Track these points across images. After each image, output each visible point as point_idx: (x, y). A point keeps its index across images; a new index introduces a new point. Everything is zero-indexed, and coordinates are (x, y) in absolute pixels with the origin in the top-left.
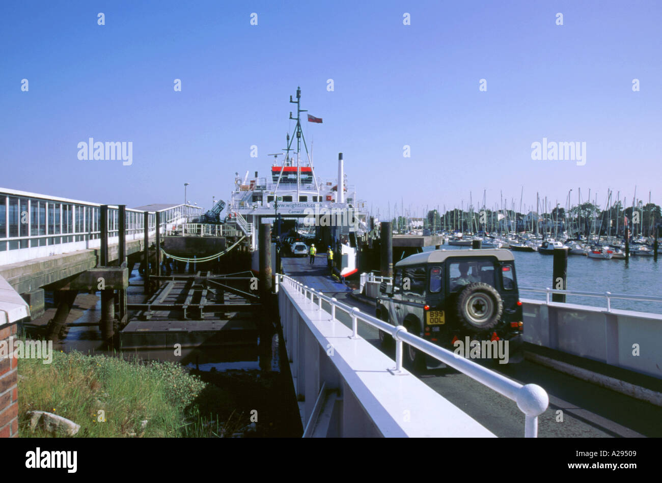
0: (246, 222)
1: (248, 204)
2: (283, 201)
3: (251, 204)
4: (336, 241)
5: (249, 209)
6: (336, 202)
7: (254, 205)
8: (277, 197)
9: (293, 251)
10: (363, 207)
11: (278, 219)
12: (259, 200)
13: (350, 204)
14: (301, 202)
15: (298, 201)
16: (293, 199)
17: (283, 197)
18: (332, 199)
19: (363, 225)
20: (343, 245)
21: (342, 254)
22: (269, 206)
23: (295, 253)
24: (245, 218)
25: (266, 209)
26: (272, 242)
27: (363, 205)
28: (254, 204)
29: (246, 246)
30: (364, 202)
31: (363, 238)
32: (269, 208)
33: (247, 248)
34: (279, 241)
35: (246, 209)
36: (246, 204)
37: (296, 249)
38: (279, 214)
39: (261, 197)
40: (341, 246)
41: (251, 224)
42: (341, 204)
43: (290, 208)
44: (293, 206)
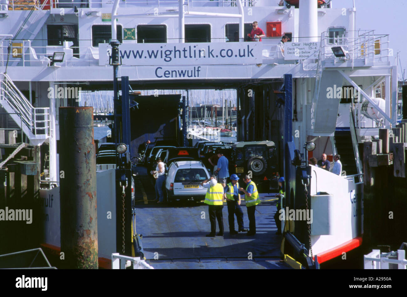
0: (28, 103)
1: (32, 51)
2: (140, 41)
3: (44, 51)
4: (293, 156)
5: (38, 64)
6: (295, 40)
7: (51, 53)
8: (119, 27)
9: (168, 187)
10: (378, 52)
11: (120, 93)
12: (68, 39)
13: (336, 45)
14: (192, 44)
15: (183, 41)
16: (169, 34)
17: (139, 27)
18: (284, 31)
19: (376, 108)
20: (314, 168)
21: (313, 193)
22: (96, 57)
23: (176, 192)
24: (26, 94)
25: (89, 64)
26: (100, 160)
27: (377, 45)
28: (51, 50)
29: (29, 173)
30: (381, 36)
31: (374, 144)
32: (96, 63)
33: (31, 180)
34: (125, 159)
35: (27, 64)
36: (28, 50)
37: (177, 180)
38: (125, 79)
39: (75, 28)
40: (309, 170)
41: (46, 109)
42: (310, 44)
43: (159, 61)
44: (167, 56)
